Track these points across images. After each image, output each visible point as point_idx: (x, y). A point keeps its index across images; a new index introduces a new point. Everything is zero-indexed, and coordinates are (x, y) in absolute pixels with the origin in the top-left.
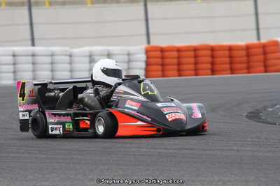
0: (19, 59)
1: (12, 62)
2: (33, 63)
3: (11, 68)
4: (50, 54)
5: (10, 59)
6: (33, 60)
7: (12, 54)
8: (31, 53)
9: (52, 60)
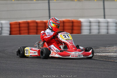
0: (93, 24)
1: (89, 25)
2: (99, 26)
3: (88, 28)
4: (107, 22)
5: (88, 24)
6: (99, 24)
7: (89, 21)
8: (98, 22)
9: (108, 25)
